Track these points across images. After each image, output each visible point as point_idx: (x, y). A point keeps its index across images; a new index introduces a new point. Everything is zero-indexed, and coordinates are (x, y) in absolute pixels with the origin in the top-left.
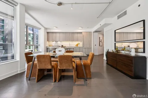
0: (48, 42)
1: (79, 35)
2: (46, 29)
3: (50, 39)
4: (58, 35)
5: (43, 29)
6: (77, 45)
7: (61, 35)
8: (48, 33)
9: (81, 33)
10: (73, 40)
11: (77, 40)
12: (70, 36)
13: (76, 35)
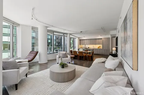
0: (80, 45)
1: (100, 40)
2: (79, 38)
3: (82, 43)
4: (86, 41)
5: (77, 38)
6: (99, 47)
7: (88, 41)
8: (80, 40)
9: (101, 39)
10: (96, 44)
11: (99, 44)
12: (94, 41)
13: (98, 40)
